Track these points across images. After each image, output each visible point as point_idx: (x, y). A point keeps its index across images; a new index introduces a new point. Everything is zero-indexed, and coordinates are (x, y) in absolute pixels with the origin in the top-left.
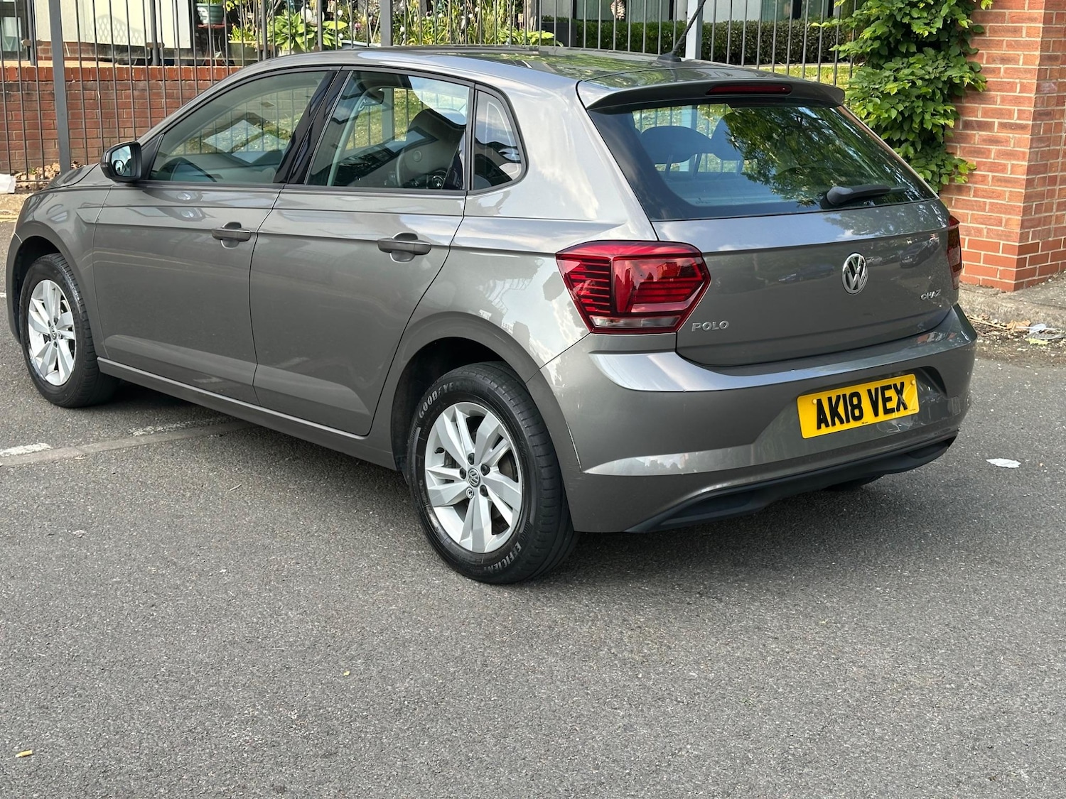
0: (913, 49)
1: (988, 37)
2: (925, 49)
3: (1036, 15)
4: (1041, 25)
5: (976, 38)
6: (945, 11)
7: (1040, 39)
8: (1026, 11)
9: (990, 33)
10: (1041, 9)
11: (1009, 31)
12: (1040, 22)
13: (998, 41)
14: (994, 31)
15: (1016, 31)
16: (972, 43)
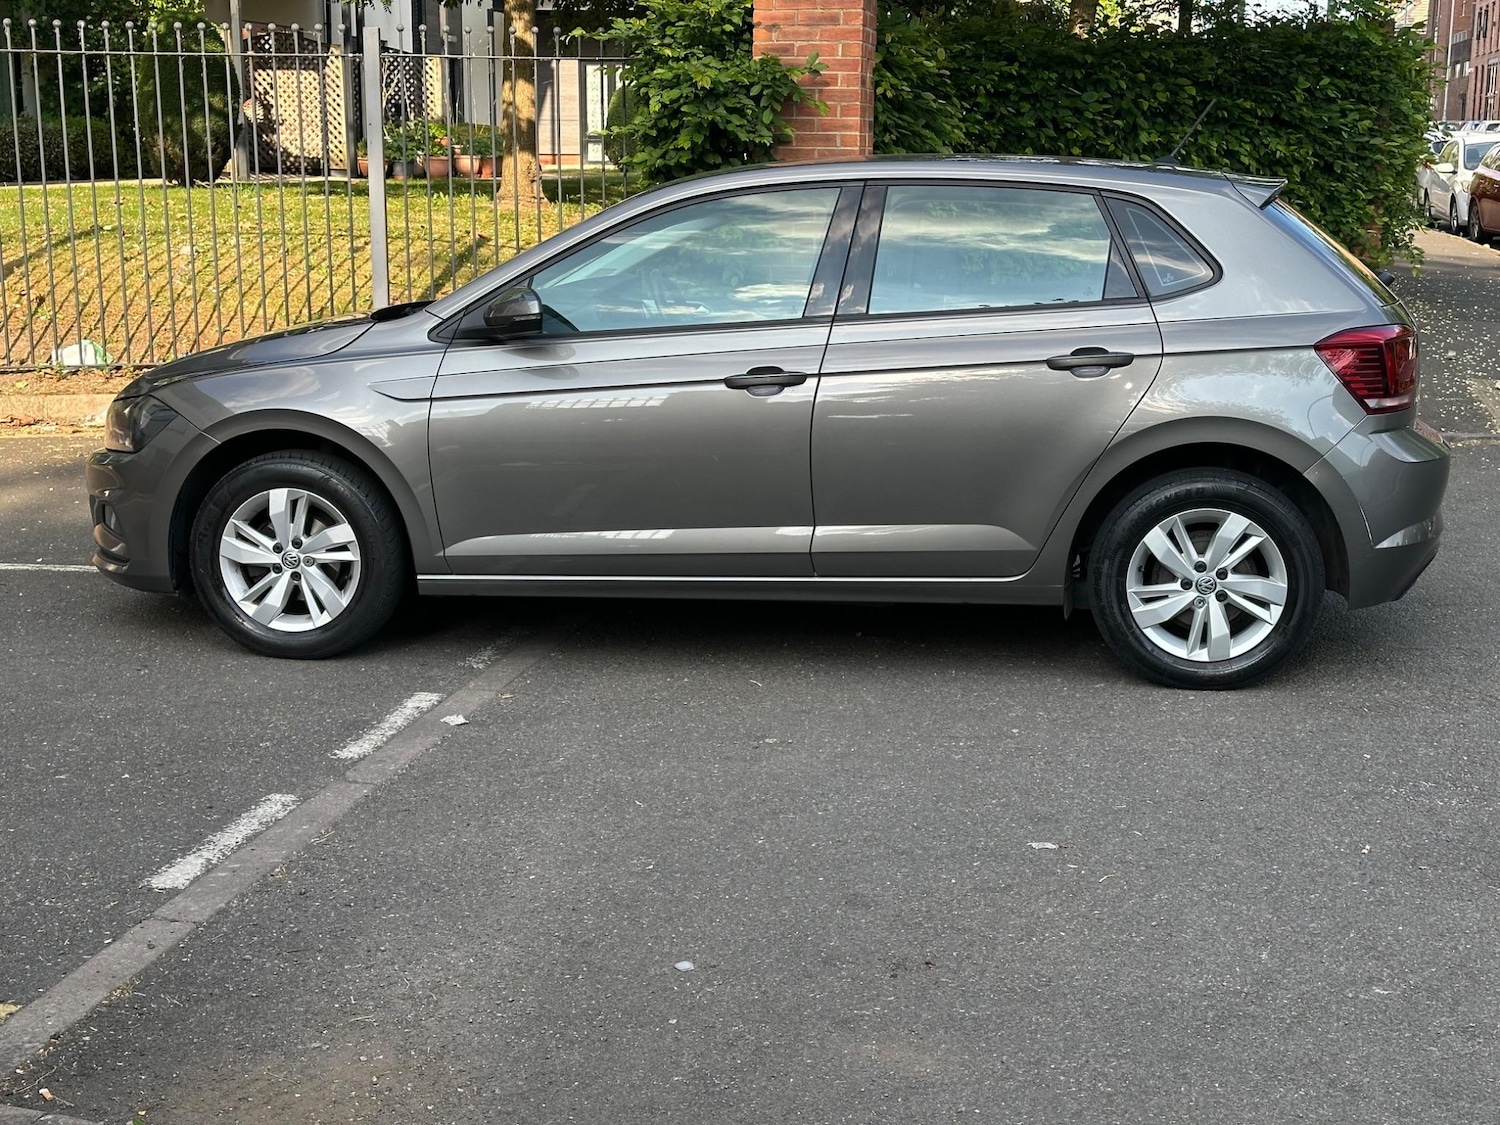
0: (719, 160)
1: (794, 146)
2: (731, 160)
3: (851, 123)
4: (858, 133)
5: (781, 147)
6: (767, 117)
7: (857, 148)
8: (838, 118)
9: (797, 141)
10: (856, 116)
11: (821, 140)
12: (856, 130)
13: (807, 150)
14: (801, 140)
15: (830, 140)
16: (776, 152)
